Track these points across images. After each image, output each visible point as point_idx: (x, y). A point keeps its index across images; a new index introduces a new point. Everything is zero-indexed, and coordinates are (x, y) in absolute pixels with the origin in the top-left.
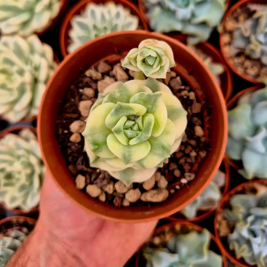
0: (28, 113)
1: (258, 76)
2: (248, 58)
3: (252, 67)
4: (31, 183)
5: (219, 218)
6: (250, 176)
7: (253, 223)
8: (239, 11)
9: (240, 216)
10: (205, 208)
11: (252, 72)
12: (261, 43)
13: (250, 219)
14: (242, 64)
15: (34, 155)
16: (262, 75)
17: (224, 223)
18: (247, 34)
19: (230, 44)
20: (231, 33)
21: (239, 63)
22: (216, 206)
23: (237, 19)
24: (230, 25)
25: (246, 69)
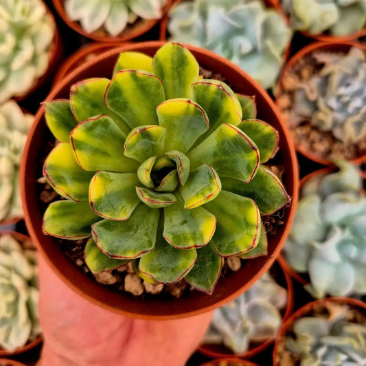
0: (8, 213)
1: (329, 152)
2: (315, 128)
3: (321, 140)
4: (15, 313)
5: (280, 348)
6: (320, 294)
7: (324, 357)
8: (302, 62)
9: (308, 349)
10: (260, 338)
11: (321, 147)
12: (331, 109)
13: (321, 352)
14: (307, 136)
15: (18, 273)
16: (334, 151)
17: (286, 356)
18: (313, 97)
19: (290, 108)
20: (291, 93)
21: (303, 135)
22: (275, 336)
23: (299, 74)
24: (290, 82)
25: (313, 142)
